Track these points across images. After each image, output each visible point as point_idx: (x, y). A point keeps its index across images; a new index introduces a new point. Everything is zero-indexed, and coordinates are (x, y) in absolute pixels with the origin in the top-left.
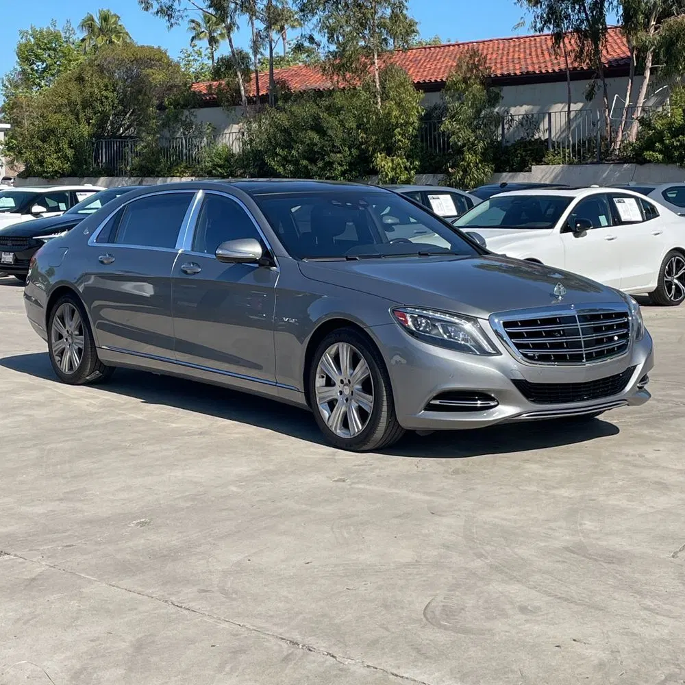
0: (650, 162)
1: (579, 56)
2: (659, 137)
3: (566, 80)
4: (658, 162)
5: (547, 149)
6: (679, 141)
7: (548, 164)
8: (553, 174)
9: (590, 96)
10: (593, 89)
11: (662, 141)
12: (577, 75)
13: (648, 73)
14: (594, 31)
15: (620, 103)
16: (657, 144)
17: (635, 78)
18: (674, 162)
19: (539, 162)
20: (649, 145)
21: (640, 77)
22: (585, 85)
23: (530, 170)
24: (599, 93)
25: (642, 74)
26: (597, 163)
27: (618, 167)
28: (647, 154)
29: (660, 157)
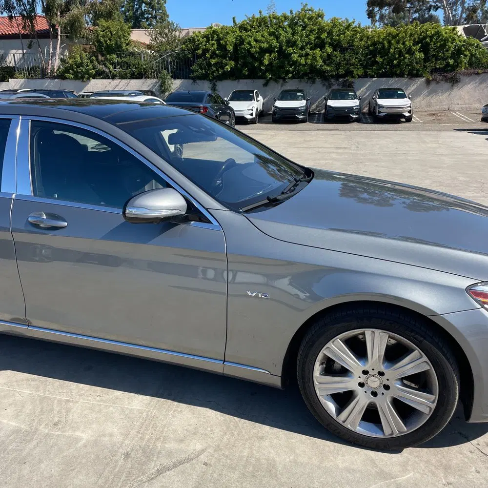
0: (68, 79)
1: (24, 27)
2: (71, 67)
3: (20, 39)
4: (72, 79)
5: (15, 71)
6: (80, 69)
7: (17, 78)
8: (20, 84)
9: (30, 47)
10: (31, 43)
11: (73, 70)
12: (25, 37)
13: (59, 37)
14: (29, 16)
15: (48, 51)
16: (71, 71)
17: (53, 40)
18: (79, 79)
19: (12, 77)
20: (67, 70)
21: (56, 39)
22: (26, 42)
23: (8, 81)
24: (35, 46)
25: (57, 37)
26: (41, 79)
27: (52, 81)
28: (67, 75)
29: (72, 76)
